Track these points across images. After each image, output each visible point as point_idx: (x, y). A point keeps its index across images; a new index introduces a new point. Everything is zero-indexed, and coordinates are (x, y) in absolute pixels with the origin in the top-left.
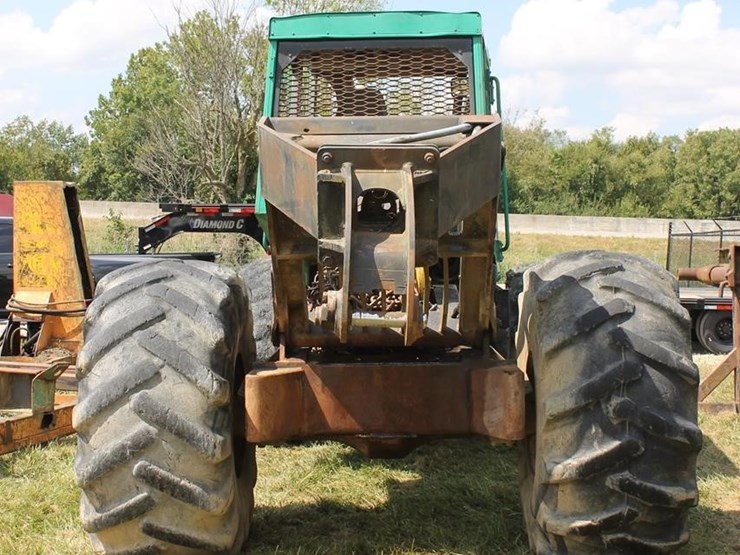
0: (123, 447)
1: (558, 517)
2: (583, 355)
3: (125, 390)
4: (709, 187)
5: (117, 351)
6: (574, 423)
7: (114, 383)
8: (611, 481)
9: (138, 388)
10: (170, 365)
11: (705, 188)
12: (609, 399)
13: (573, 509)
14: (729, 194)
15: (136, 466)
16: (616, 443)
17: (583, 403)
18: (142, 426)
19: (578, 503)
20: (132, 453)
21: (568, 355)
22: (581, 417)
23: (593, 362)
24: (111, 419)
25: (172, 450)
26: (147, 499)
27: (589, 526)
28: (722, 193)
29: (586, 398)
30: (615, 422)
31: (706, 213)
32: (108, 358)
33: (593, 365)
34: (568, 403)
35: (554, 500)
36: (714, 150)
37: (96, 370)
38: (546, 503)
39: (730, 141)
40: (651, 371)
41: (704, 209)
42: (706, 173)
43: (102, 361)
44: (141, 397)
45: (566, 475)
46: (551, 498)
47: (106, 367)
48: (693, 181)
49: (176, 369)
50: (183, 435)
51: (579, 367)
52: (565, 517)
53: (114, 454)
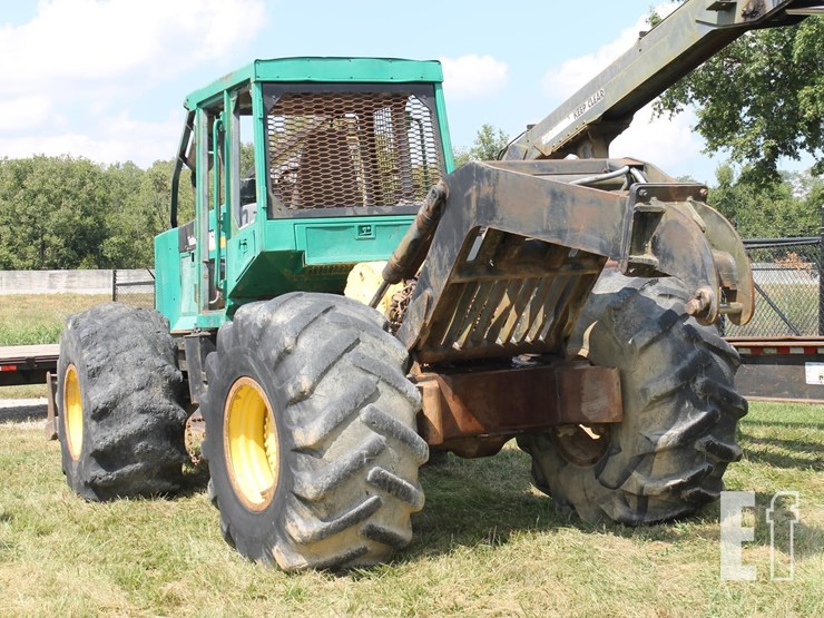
0: (361, 456)
1: (653, 480)
2: (669, 347)
3: (356, 404)
4: (29, 230)
5: (334, 372)
6: (671, 401)
7: (345, 400)
8: (699, 445)
9: (367, 402)
10: (384, 380)
11: (24, 231)
12: (695, 380)
13: (666, 472)
14: (55, 237)
15: (371, 472)
16: (704, 414)
17: (679, 384)
18: (372, 437)
19: (672, 466)
20: (369, 461)
21: (656, 348)
22: (677, 395)
23: (678, 353)
24: (345, 432)
25: (396, 455)
26: (377, 501)
27: (681, 483)
28: (46, 237)
29: (682, 380)
30: (700, 397)
31: (27, 263)
32: (328, 379)
33: (678, 356)
34: (668, 385)
35: (648, 468)
36: (31, 183)
37: (318, 391)
38: (638, 471)
39: (52, 172)
40: (716, 357)
41: (23, 258)
42: (24, 213)
43: (323, 382)
44: (372, 409)
45: (670, 443)
46: (646, 466)
47: (329, 387)
48: (7, 223)
49: (389, 384)
50: (405, 440)
51: (668, 357)
52: (660, 479)
53: (353, 463)
